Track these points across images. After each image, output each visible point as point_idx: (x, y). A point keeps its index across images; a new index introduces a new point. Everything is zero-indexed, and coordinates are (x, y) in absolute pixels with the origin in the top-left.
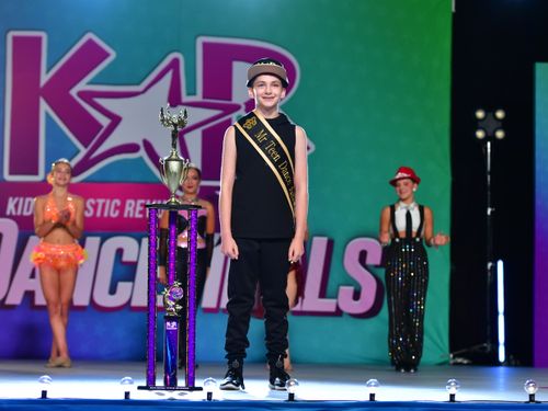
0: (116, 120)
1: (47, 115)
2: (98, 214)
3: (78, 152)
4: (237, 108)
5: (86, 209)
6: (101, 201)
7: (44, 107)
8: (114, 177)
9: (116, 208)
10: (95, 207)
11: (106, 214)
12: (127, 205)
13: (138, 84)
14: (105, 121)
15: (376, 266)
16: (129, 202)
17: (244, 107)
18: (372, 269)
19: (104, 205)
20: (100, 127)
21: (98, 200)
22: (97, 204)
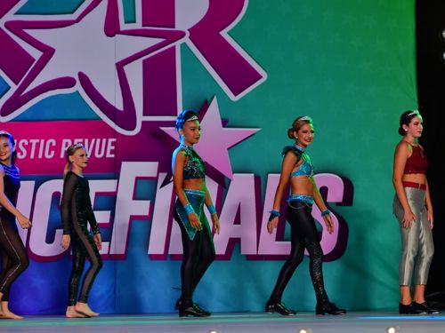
0: (48, 52)
2: (32, 156)
3: (9, 88)
4: (181, 35)
5: (18, 150)
6: (34, 142)
8: (49, 114)
9: (51, 148)
10: (28, 148)
11: (40, 156)
12: (64, 145)
13: (72, 13)
14: (36, 54)
15: (338, 204)
16: (65, 141)
17: (188, 34)
18: (334, 207)
19: (38, 145)
20: (34, 60)
21: (31, 141)
22: (30, 144)
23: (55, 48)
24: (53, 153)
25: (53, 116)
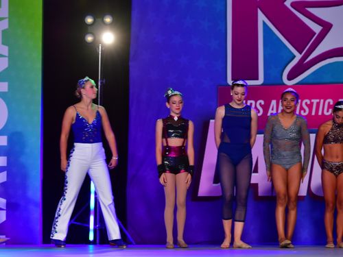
0: (327, 27)
1: (264, 23)
2: (313, 113)
3: (294, 57)
5: (302, 108)
6: (315, 101)
7: (261, 17)
8: (327, 78)
9: (329, 106)
10: (310, 106)
11: (320, 113)
14: (317, 29)
19: (318, 104)
20: (315, 34)
21: (313, 101)
22: (312, 103)
23: (332, 23)
24: (330, 110)
25: (331, 80)
